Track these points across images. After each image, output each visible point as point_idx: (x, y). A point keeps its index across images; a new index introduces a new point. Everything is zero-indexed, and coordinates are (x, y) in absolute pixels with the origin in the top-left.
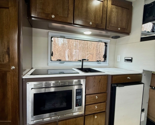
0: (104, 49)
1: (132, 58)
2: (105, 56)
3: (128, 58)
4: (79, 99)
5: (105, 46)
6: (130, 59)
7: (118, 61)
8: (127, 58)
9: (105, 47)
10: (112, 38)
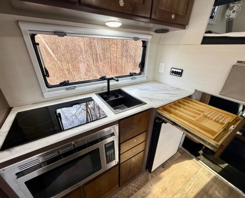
0: (141, 52)
1: (182, 70)
2: (142, 65)
3: (177, 70)
4: (111, 154)
5: (143, 46)
6: (179, 71)
7: (160, 71)
8: (174, 70)
9: (142, 48)
10: (156, 31)
